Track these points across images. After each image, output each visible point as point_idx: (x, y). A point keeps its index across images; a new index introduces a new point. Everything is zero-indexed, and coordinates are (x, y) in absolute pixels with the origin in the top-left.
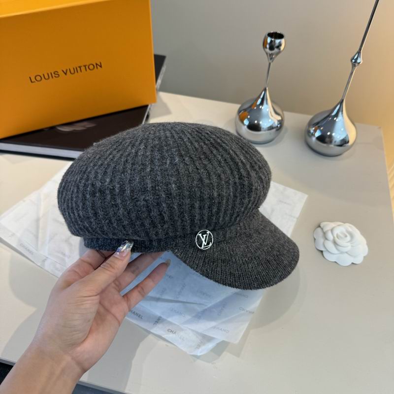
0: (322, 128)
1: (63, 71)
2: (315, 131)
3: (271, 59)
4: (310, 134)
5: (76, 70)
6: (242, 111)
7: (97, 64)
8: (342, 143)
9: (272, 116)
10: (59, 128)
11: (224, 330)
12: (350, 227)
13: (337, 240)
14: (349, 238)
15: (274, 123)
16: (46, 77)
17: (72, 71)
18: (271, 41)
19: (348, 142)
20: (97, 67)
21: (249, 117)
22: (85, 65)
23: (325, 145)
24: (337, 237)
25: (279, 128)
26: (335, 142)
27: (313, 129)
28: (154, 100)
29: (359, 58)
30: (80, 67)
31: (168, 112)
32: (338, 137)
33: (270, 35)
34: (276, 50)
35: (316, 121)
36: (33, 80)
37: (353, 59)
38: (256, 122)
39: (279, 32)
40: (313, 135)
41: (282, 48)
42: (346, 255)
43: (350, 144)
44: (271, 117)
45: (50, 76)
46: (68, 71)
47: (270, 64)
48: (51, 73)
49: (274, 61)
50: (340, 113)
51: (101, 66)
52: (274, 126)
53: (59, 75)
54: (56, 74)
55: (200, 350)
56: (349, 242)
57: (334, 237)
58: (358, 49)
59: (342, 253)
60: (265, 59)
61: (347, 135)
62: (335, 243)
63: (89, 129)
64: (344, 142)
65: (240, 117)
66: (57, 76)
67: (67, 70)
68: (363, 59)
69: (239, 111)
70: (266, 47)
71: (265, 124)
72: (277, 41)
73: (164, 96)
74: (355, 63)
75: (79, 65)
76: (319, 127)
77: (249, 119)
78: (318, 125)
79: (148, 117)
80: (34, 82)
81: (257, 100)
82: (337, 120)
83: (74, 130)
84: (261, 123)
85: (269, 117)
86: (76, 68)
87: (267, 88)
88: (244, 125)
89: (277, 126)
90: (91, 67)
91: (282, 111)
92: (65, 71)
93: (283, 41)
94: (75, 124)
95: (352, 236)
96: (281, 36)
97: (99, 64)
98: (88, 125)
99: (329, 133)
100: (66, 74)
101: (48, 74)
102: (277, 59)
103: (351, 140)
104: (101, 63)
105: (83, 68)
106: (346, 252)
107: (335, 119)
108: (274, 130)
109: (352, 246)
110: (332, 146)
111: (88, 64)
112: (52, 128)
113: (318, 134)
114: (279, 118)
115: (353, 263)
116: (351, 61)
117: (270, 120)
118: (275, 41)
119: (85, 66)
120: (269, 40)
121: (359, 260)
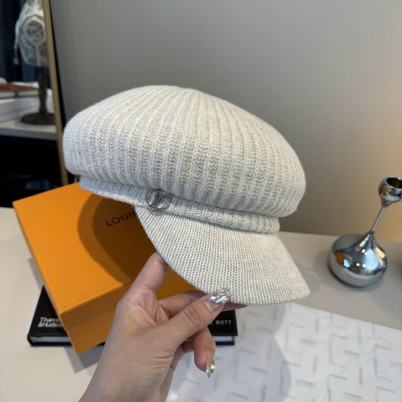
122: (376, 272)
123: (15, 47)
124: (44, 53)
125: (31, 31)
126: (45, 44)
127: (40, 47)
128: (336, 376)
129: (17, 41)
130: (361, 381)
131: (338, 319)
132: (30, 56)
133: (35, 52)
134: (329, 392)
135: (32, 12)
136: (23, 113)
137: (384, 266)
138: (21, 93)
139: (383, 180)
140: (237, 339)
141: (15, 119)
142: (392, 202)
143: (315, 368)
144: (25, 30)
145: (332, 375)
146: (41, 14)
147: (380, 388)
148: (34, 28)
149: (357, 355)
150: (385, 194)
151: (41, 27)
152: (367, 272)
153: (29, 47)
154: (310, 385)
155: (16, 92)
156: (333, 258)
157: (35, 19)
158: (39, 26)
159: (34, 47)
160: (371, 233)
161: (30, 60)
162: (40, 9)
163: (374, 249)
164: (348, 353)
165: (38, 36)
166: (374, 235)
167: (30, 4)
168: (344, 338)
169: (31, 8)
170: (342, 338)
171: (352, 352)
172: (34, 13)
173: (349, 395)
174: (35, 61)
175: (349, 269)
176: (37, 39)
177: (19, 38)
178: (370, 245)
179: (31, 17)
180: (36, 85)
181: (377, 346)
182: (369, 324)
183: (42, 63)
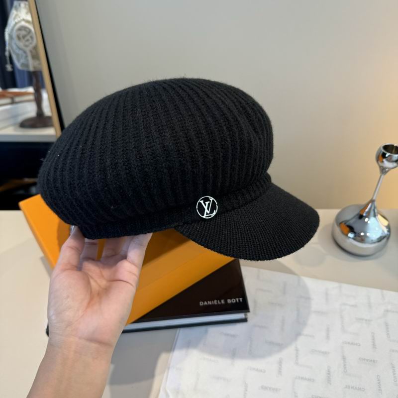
25: (388, 236)
38: (362, 234)
69: (338, 223)
71: (373, 235)
122: (380, 239)
123: (7, 54)
124: (35, 57)
125: (21, 36)
126: (35, 48)
127: (31, 52)
128: (349, 343)
129: (7, 48)
130: (374, 346)
131: (347, 288)
132: (22, 61)
133: (26, 57)
134: (344, 358)
135: (20, 17)
136: (21, 119)
137: (388, 233)
138: (17, 99)
139: (380, 148)
140: (249, 315)
141: (14, 125)
142: (390, 169)
143: (328, 337)
144: (14, 36)
145: (346, 343)
146: (29, 18)
147: (393, 351)
148: (23, 33)
149: (368, 321)
150: (383, 162)
151: (30, 31)
152: (372, 240)
153: (20, 52)
154: (325, 353)
155: (12, 98)
156: (338, 230)
157: (23, 23)
158: (28, 30)
159: (25, 52)
160: (372, 201)
161: (23, 65)
162: (27, 13)
163: (377, 217)
164: (360, 320)
165: (28, 40)
166: (376, 203)
167: (17, 9)
168: (355, 306)
169: (19, 13)
170: (352, 306)
171: (363, 319)
172: (22, 18)
173: (364, 359)
174: (27, 66)
175: (354, 239)
176: (27, 43)
177: (9, 44)
178: (372, 213)
179: (19, 22)
180: (31, 90)
181: (387, 311)
182: (379, 291)
183: (34, 67)
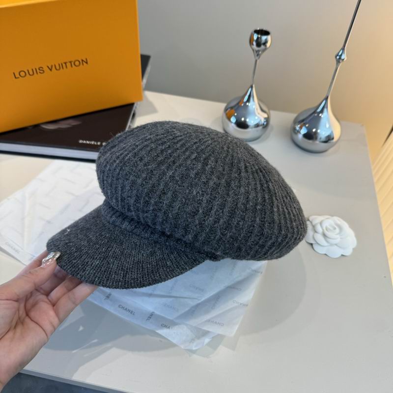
0: (307, 125)
1: (48, 67)
2: (301, 128)
3: (258, 55)
4: (296, 132)
5: (61, 66)
6: (229, 109)
7: (82, 60)
8: (327, 139)
9: (259, 114)
10: (44, 126)
11: (218, 323)
12: (338, 220)
13: (327, 233)
14: (337, 230)
15: (261, 120)
16: (31, 73)
17: (58, 68)
18: (258, 38)
19: (333, 139)
20: (83, 64)
21: (236, 114)
22: (70, 60)
23: (311, 141)
24: (326, 229)
25: (266, 126)
26: (320, 138)
27: (299, 126)
28: (140, 98)
29: (343, 55)
30: (65, 63)
31: (154, 110)
32: (323, 134)
33: (257, 32)
34: (263, 47)
35: (301, 118)
36: (17, 75)
37: (338, 55)
38: (243, 119)
39: (265, 29)
40: (299, 132)
41: (268, 45)
42: (336, 246)
43: (335, 140)
44: (257, 114)
45: (34, 72)
46: (54, 67)
47: (256, 61)
48: (36, 69)
49: (261, 58)
50: (325, 110)
51: (87, 63)
52: (261, 123)
53: (43, 71)
54: (41, 69)
55: (195, 344)
56: (337, 234)
57: (323, 230)
58: (342, 46)
59: (332, 245)
60: (252, 56)
61: (332, 132)
62: (324, 235)
63: (74, 127)
64: (329, 139)
65: (227, 114)
66: (41, 72)
67: (52, 66)
68: (347, 56)
69: (226, 110)
70: (253, 44)
71: (251, 121)
72: (264, 38)
73: (150, 95)
74: (339, 59)
75: (65, 61)
76: (305, 124)
77: (236, 117)
78: (302, 122)
79: (134, 115)
80: (18, 78)
81: (243, 97)
82: (322, 116)
83: (59, 128)
84: (247, 120)
85: (255, 115)
86: (62, 64)
87: (254, 86)
88: (232, 122)
89: (264, 124)
90: (77, 63)
91: (269, 109)
92: (50, 68)
93: (269, 37)
94: (61, 122)
95: (341, 228)
96: (266, 33)
97: (85, 61)
98: (73, 123)
99: (314, 130)
100: (51, 70)
101: (32, 70)
102: (264, 56)
103: (336, 136)
104: (86, 59)
105: (68, 64)
106: (336, 245)
107: (320, 115)
108: (261, 128)
109: (341, 238)
110: (317, 142)
111: (73, 60)
112: (36, 126)
113: (304, 131)
114: (266, 116)
115: (342, 255)
116: (336, 57)
117: (256, 118)
118: (261, 38)
119: (71, 62)
120: (255, 37)
121: (348, 252)
160: (252, 86)
